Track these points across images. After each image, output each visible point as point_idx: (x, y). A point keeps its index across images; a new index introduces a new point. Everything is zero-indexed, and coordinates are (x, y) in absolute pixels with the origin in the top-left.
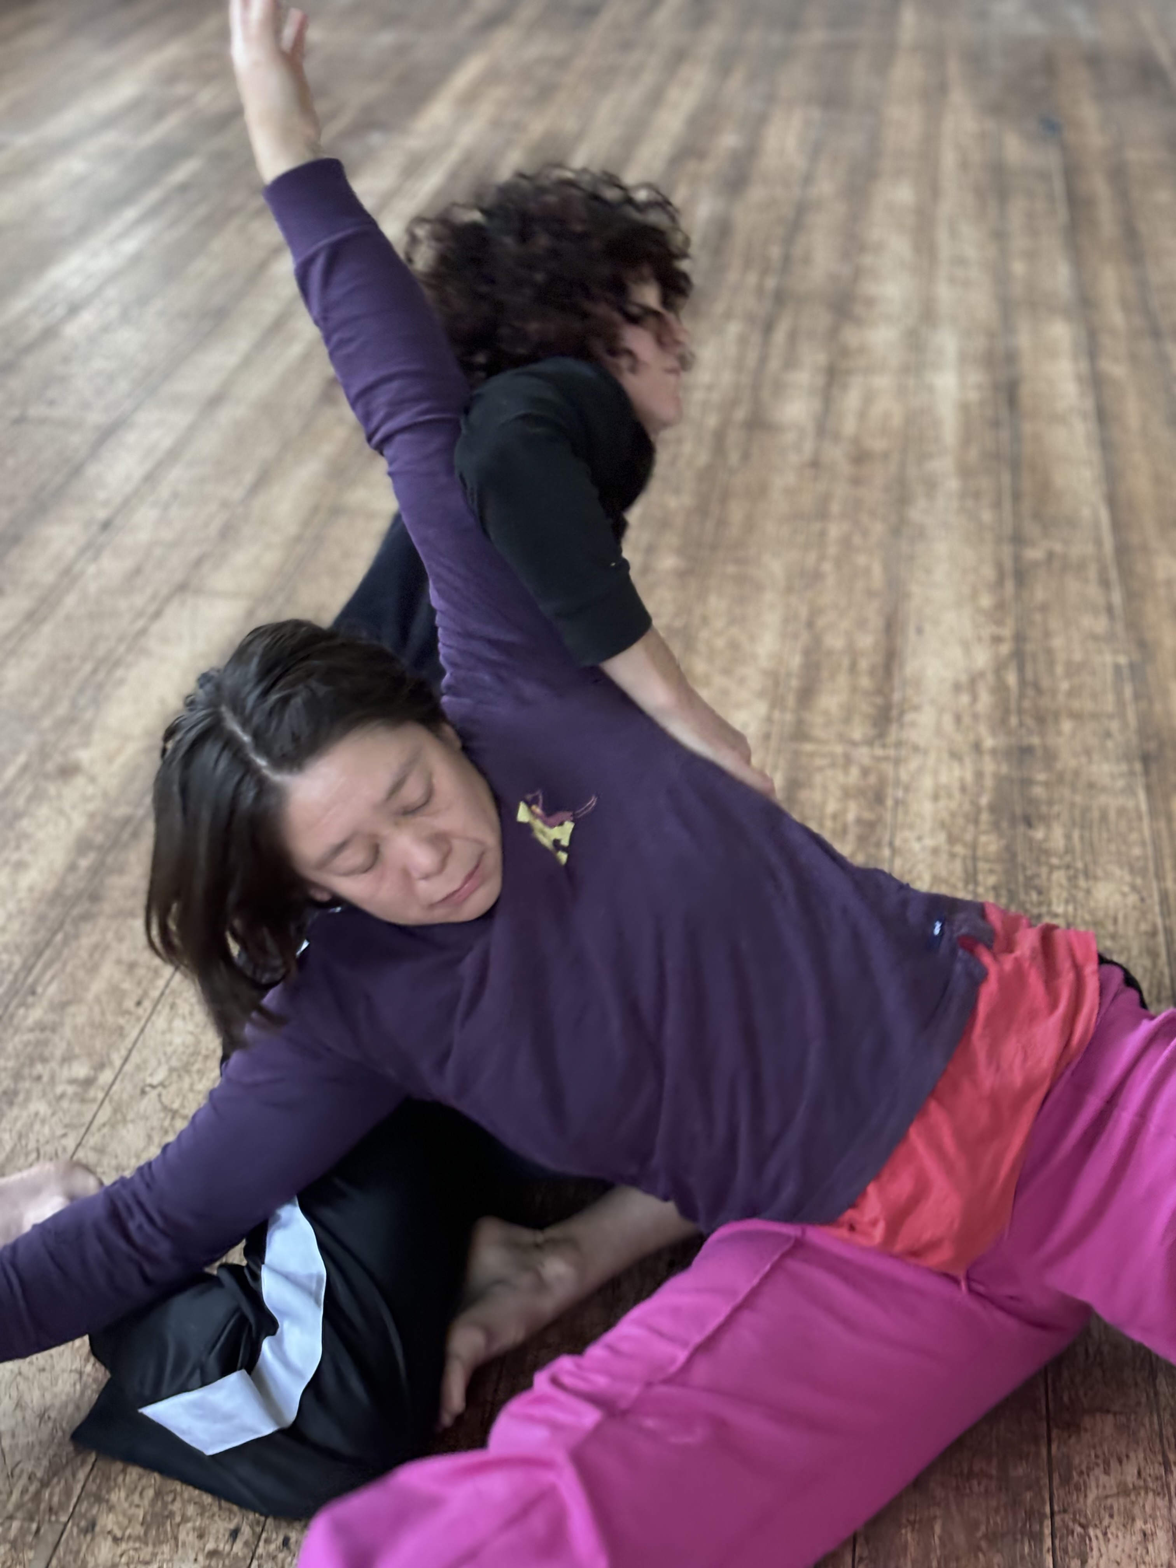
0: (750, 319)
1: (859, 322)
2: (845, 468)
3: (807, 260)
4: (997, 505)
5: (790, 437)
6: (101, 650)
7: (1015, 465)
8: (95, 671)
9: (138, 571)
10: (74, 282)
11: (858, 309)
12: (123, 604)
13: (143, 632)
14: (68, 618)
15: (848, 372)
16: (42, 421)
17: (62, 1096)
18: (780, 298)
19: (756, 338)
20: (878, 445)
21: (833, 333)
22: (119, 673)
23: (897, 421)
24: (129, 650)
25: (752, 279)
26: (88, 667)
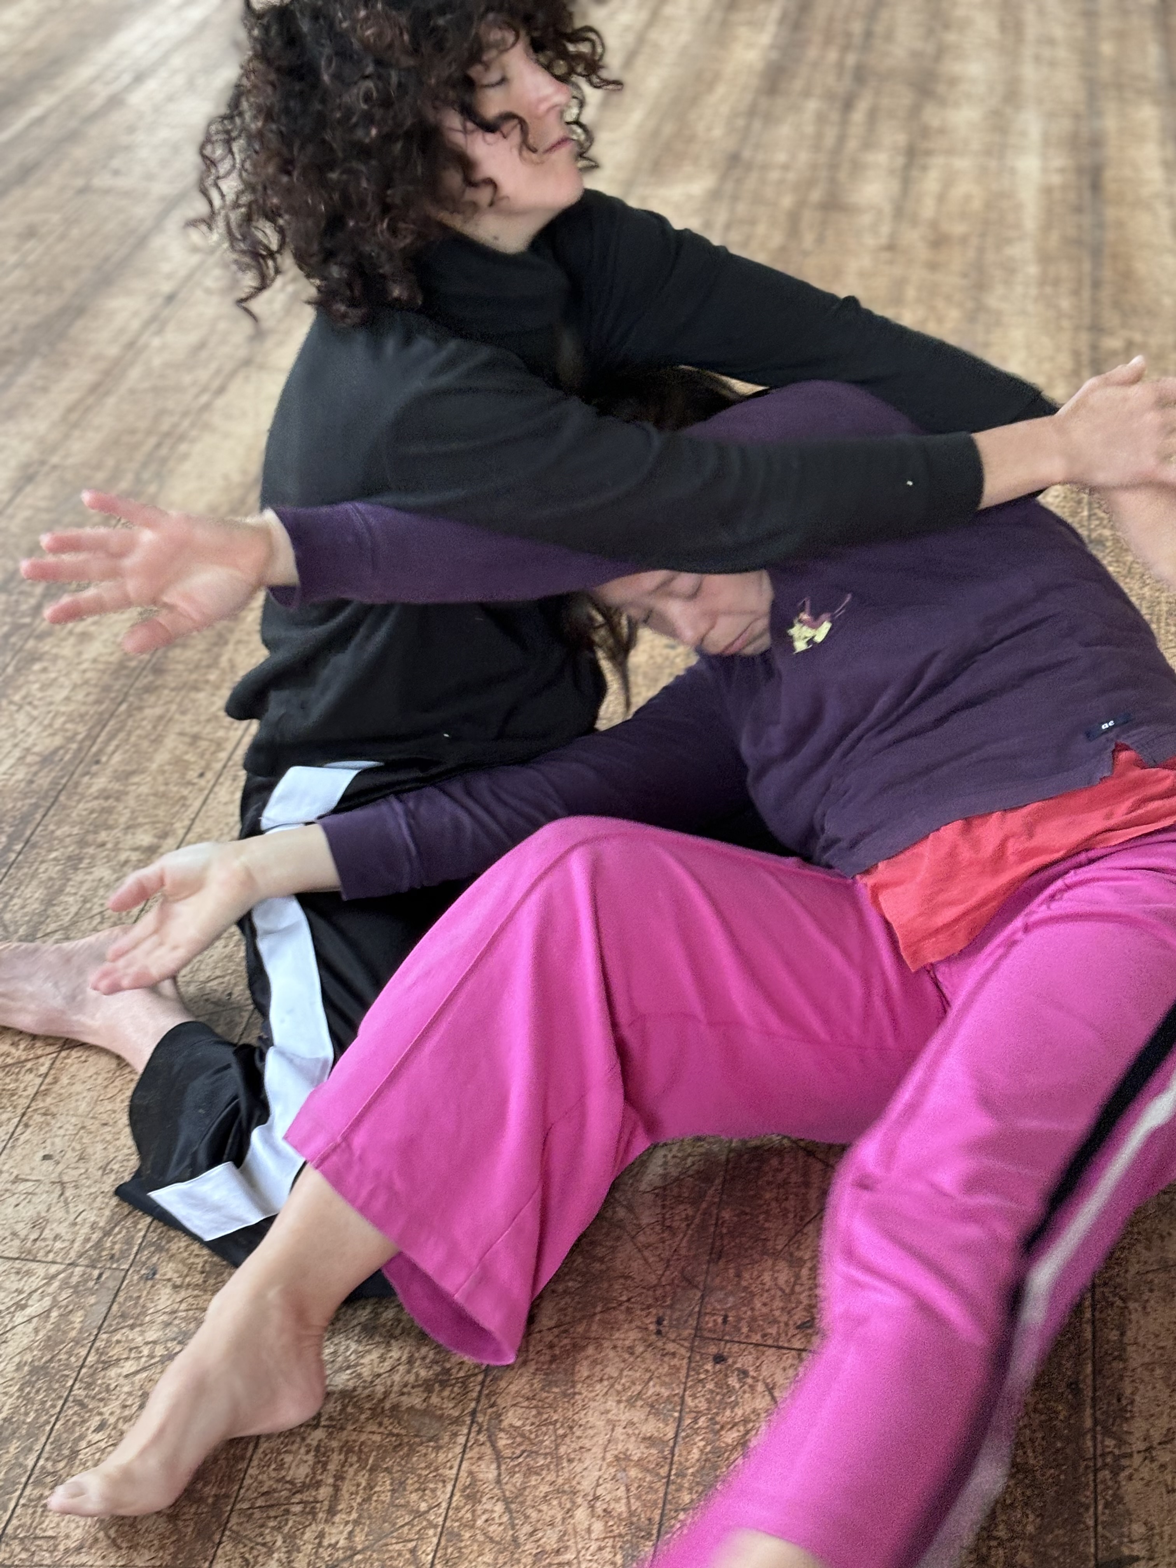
0: (829, 96)
1: (943, 102)
2: (923, 253)
3: (889, 37)
4: (1076, 292)
5: (866, 219)
6: (165, 425)
7: (1097, 252)
8: (159, 445)
9: (202, 345)
10: (140, 50)
11: (941, 88)
12: (187, 379)
13: (207, 407)
14: (132, 391)
15: (928, 153)
16: (107, 191)
17: (126, 862)
18: (861, 75)
19: (835, 116)
20: (958, 229)
21: (915, 111)
22: (183, 447)
23: (977, 204)
24: (193, 425)
25: (833, 55)
26: (152, 441)
